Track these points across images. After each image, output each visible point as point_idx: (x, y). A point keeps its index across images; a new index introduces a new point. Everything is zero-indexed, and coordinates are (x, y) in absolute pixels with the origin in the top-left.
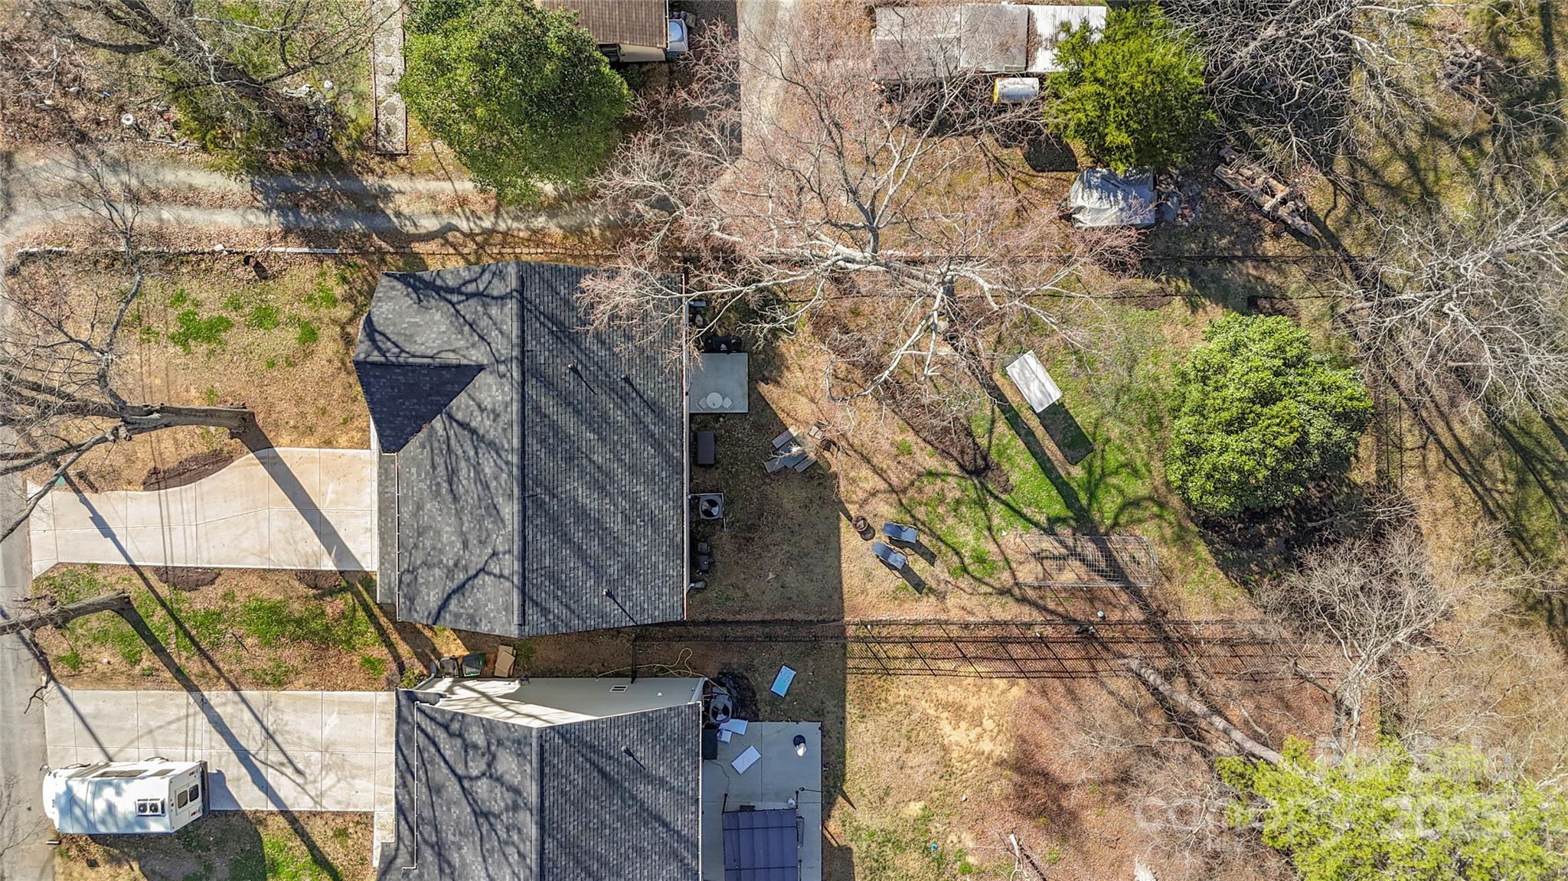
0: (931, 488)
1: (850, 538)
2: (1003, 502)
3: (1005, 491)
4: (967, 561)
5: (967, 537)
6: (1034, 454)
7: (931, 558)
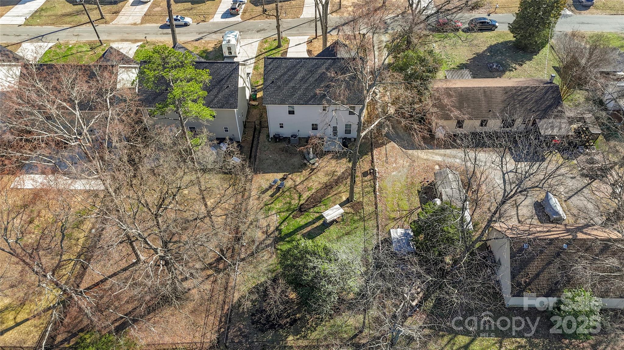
0: (296, 196)
1: (280, 175)
2: (289, 215)
3: (293, 216)
4: (269, 206)
5: (278, 205)
6: (306, 224)
7: (272, 196)
